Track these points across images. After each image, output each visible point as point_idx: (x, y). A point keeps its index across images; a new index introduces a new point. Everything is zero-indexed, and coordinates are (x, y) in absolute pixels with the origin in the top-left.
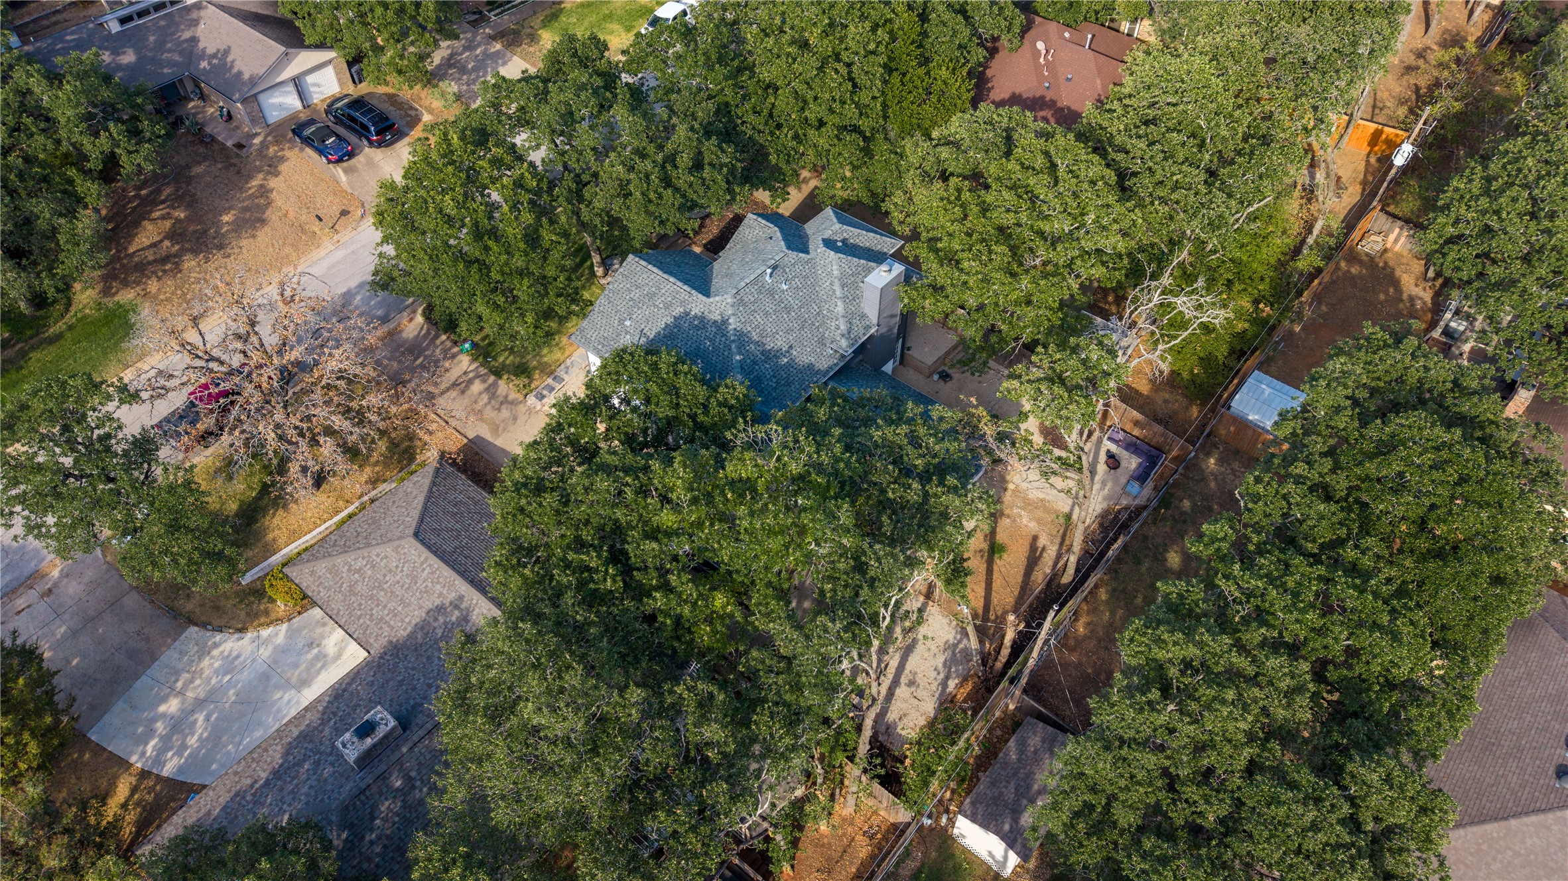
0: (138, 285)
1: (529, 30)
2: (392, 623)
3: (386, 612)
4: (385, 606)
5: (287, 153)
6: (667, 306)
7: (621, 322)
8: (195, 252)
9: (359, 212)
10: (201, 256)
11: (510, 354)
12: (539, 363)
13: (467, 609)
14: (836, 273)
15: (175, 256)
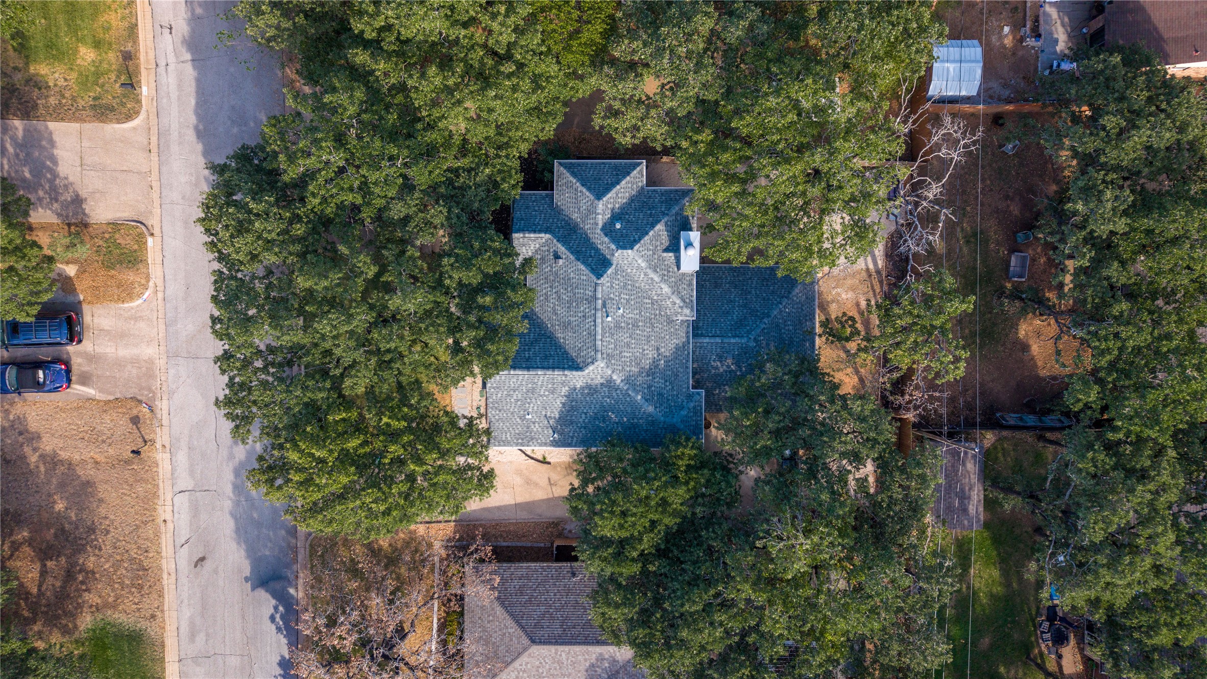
0: (82, 607)
5: (18, 413)
6: (552, 392)
7: (522, 418)
8: (80, 549)
9: (145, 408)
10: (89, 549)
13: (611, 657)
14: (643, 265)
15: (71, 566)
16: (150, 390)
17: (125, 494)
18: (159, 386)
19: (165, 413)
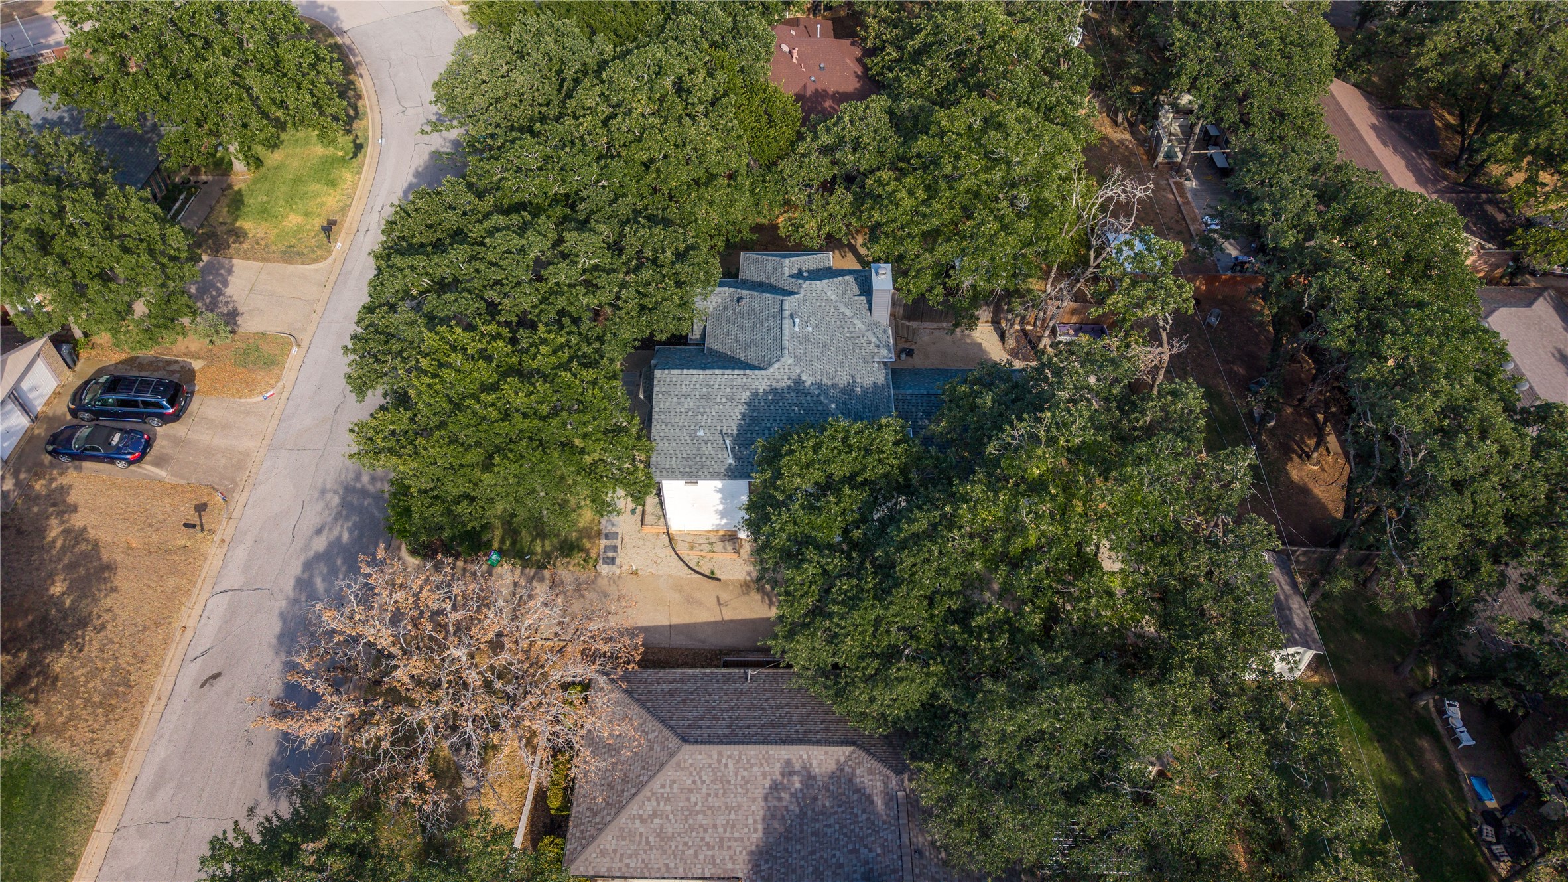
1: (224, 228)
2: (736, 835)
3: (721, 830)
4: (715, 826)
5: (64, 480)
6: (731, 398)
7: (693, 435)
8: (54, 647)
9: (218, 497)
10: (66, 646)
11: (543, 540)
12: (578, 531)
13: (804, 768)
14: (833, 297)
15: (32, 665)
16: (233, 481)
17: (149, 586)
18: (245, 478)
19: (240, 506)
